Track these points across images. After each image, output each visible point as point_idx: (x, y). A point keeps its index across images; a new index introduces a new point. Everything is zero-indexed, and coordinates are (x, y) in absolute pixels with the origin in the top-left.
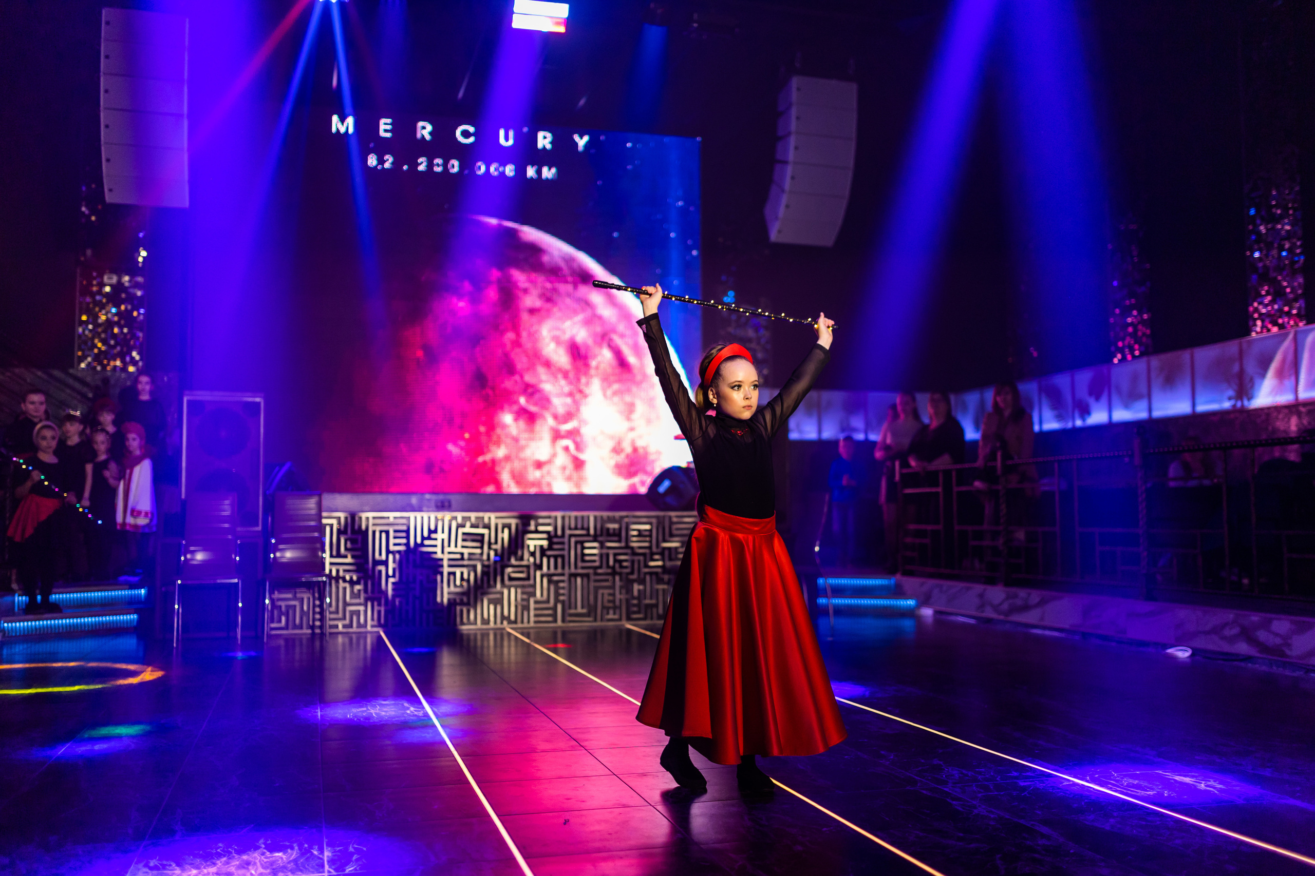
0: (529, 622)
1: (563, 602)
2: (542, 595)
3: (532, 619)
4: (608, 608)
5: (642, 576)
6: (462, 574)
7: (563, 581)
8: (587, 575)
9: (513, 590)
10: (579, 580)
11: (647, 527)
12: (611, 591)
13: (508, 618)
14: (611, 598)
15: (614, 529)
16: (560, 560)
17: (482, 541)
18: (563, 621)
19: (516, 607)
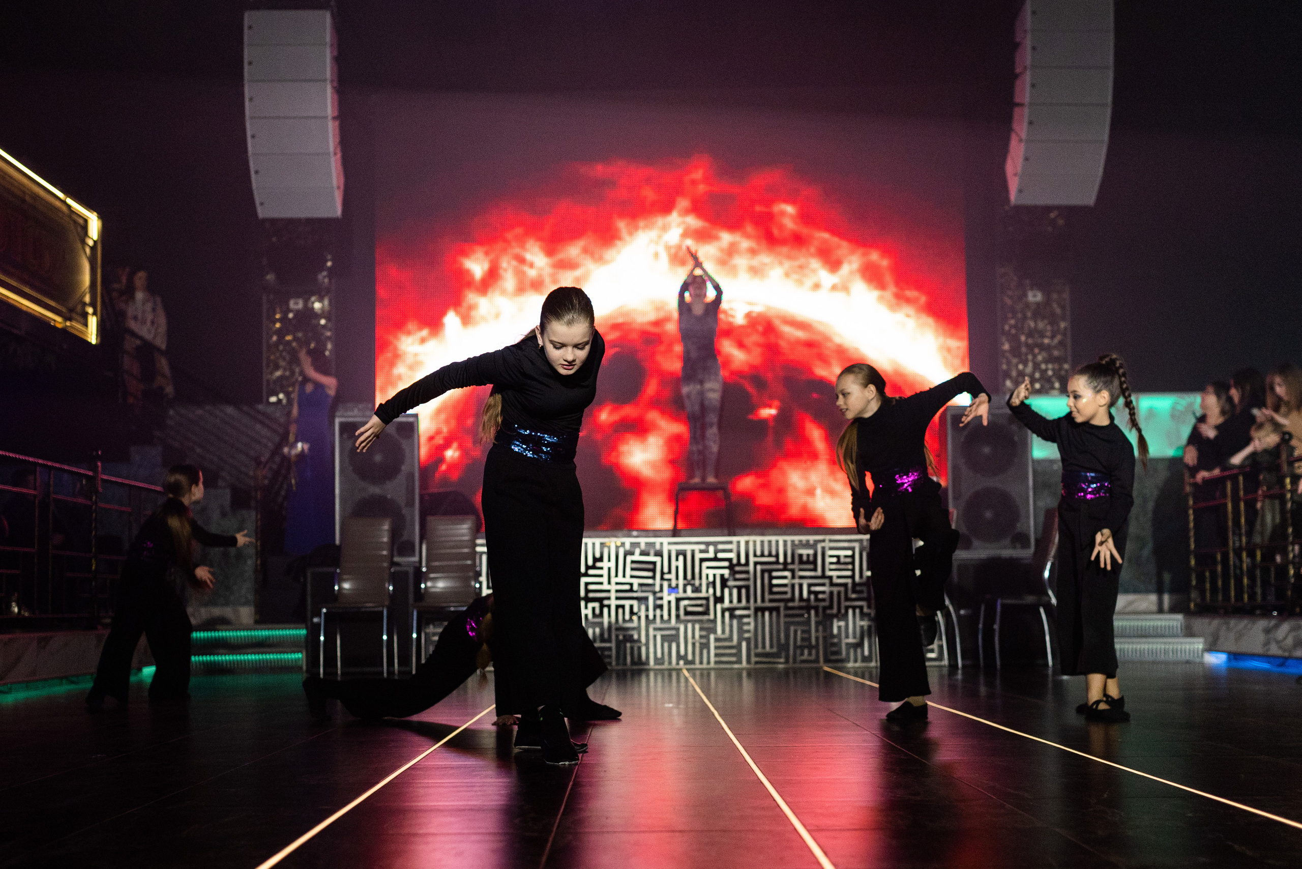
0: (709, 663)
1: (748, 640)
2: (723, 632)
3: (712, 659)
4: (802, 648)
5: (843, 611)
6: (631, 607)
7: (748, 616)
8: (777, 609)
9: (690, 626)
10: (767, 614)
11: (849, 553)
12: (805, 628)
13: (684, 658)
14: (806, 636)
15: (808, 555)
16: (744, 591)
17: (654, 570)
18: (749, 661)
19: (694, 644)
